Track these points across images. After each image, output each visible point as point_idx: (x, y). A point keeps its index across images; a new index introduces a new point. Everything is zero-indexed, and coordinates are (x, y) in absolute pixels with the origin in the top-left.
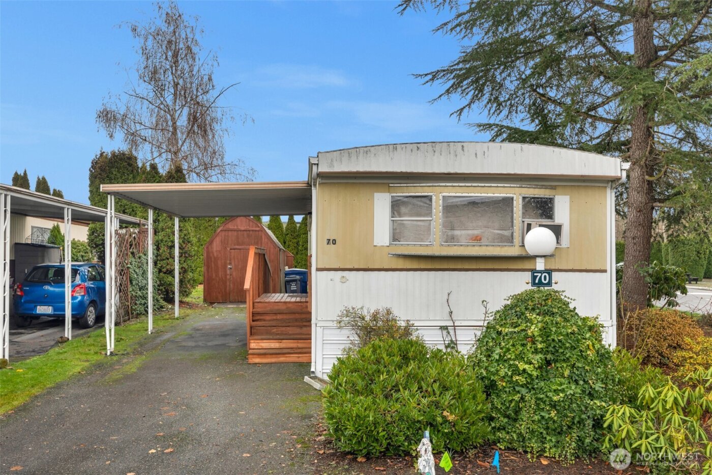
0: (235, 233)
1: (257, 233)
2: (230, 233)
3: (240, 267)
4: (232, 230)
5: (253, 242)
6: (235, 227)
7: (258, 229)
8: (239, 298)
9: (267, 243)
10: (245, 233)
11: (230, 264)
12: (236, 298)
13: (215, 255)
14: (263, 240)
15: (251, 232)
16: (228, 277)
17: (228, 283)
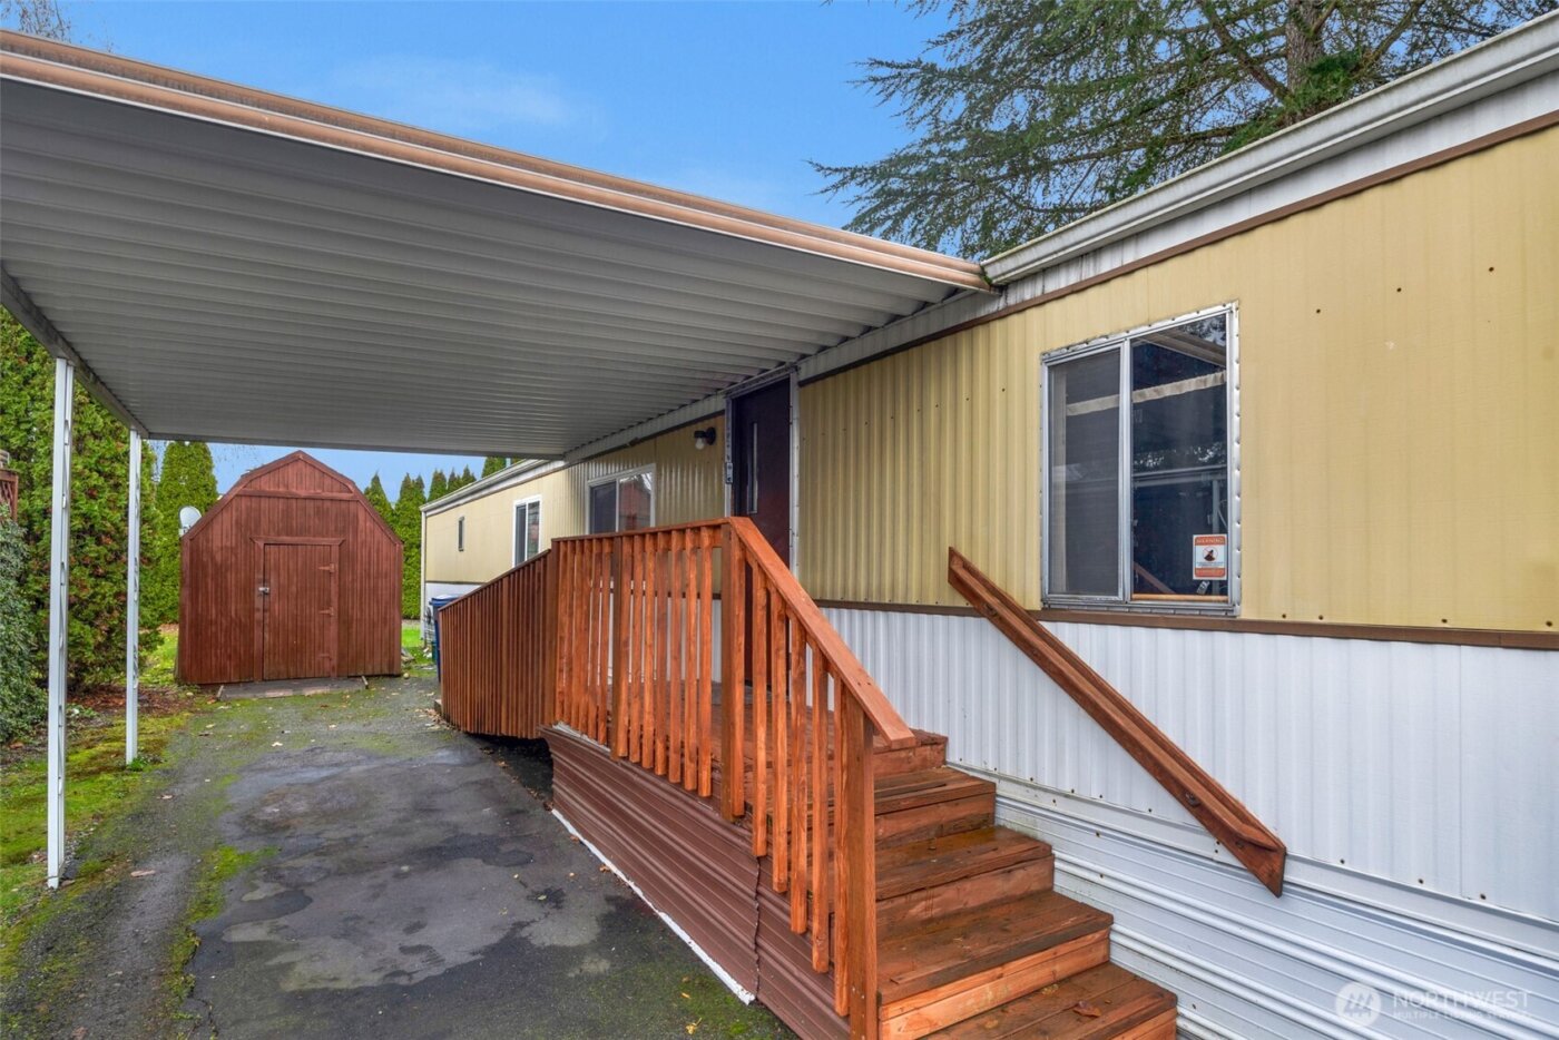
0: (281, 504)
1: (344, 505)
2: (265, 503)
3: (294, 589)
4: (269, 496)
5: (332, 528)
6: (281, 489)
7: (345, 496)
8: (291, 669)
9: (372, 532)
10: (310, 504)
11: (265, 582)
12: (282, 668)
13: (218, 558)
14: (361, 523)
15: (328, 504)
16: (258, 616)
17: (257, 632)
